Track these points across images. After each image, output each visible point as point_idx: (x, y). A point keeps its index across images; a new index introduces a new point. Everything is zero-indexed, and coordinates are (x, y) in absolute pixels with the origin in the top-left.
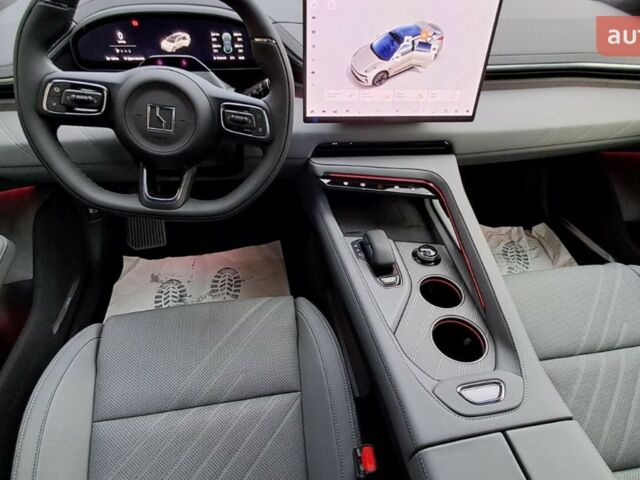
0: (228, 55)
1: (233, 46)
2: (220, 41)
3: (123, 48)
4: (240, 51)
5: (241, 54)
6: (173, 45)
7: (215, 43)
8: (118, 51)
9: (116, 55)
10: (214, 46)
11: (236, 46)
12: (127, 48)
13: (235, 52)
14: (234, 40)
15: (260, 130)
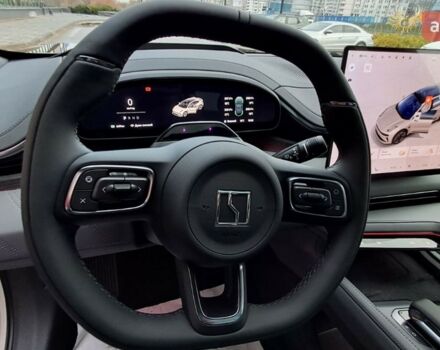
0: (238, 119)
1: (244, 109)
2: (232, 104)
3: (131, 115)
4: (250, 114)
5: (251, 117)
6: (185, 110)
7: (228, 107)
8: (125, 118)
9: (122, 122)
10: (226, 110)
11: (247, 109)
12: (135, 115)
13: (246, 115)
14: (246, 104)
15: (338, 208)
